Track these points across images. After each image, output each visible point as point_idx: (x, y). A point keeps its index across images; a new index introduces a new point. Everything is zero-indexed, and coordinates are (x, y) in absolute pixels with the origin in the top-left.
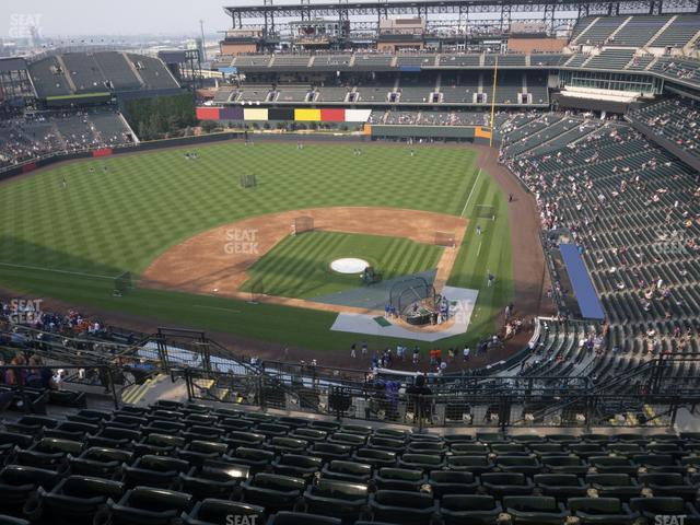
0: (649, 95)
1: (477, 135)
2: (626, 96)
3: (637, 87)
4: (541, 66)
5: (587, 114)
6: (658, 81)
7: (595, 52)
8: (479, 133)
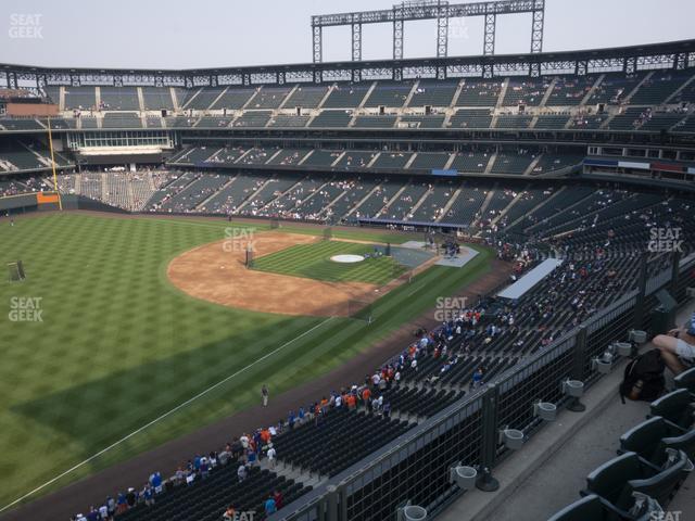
0: (168, 146)
1: (39, 202)
2: (152, 149)
3: (155, 142)
4: (58, 129)
5: (119, 168)
6: (171, 133)
7: (100, 115)
8: (41, 199)
